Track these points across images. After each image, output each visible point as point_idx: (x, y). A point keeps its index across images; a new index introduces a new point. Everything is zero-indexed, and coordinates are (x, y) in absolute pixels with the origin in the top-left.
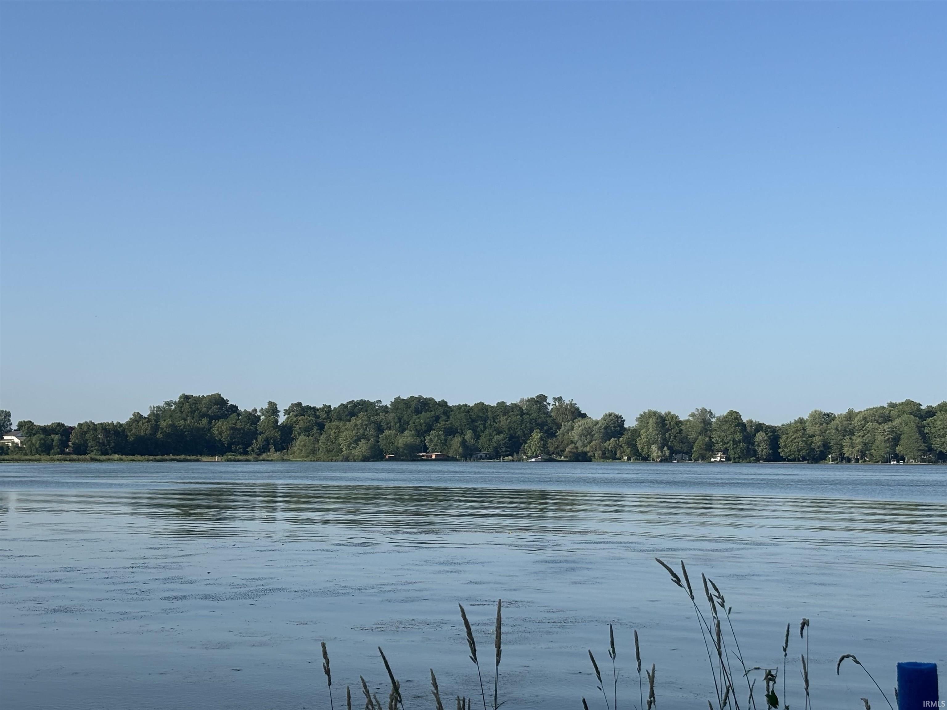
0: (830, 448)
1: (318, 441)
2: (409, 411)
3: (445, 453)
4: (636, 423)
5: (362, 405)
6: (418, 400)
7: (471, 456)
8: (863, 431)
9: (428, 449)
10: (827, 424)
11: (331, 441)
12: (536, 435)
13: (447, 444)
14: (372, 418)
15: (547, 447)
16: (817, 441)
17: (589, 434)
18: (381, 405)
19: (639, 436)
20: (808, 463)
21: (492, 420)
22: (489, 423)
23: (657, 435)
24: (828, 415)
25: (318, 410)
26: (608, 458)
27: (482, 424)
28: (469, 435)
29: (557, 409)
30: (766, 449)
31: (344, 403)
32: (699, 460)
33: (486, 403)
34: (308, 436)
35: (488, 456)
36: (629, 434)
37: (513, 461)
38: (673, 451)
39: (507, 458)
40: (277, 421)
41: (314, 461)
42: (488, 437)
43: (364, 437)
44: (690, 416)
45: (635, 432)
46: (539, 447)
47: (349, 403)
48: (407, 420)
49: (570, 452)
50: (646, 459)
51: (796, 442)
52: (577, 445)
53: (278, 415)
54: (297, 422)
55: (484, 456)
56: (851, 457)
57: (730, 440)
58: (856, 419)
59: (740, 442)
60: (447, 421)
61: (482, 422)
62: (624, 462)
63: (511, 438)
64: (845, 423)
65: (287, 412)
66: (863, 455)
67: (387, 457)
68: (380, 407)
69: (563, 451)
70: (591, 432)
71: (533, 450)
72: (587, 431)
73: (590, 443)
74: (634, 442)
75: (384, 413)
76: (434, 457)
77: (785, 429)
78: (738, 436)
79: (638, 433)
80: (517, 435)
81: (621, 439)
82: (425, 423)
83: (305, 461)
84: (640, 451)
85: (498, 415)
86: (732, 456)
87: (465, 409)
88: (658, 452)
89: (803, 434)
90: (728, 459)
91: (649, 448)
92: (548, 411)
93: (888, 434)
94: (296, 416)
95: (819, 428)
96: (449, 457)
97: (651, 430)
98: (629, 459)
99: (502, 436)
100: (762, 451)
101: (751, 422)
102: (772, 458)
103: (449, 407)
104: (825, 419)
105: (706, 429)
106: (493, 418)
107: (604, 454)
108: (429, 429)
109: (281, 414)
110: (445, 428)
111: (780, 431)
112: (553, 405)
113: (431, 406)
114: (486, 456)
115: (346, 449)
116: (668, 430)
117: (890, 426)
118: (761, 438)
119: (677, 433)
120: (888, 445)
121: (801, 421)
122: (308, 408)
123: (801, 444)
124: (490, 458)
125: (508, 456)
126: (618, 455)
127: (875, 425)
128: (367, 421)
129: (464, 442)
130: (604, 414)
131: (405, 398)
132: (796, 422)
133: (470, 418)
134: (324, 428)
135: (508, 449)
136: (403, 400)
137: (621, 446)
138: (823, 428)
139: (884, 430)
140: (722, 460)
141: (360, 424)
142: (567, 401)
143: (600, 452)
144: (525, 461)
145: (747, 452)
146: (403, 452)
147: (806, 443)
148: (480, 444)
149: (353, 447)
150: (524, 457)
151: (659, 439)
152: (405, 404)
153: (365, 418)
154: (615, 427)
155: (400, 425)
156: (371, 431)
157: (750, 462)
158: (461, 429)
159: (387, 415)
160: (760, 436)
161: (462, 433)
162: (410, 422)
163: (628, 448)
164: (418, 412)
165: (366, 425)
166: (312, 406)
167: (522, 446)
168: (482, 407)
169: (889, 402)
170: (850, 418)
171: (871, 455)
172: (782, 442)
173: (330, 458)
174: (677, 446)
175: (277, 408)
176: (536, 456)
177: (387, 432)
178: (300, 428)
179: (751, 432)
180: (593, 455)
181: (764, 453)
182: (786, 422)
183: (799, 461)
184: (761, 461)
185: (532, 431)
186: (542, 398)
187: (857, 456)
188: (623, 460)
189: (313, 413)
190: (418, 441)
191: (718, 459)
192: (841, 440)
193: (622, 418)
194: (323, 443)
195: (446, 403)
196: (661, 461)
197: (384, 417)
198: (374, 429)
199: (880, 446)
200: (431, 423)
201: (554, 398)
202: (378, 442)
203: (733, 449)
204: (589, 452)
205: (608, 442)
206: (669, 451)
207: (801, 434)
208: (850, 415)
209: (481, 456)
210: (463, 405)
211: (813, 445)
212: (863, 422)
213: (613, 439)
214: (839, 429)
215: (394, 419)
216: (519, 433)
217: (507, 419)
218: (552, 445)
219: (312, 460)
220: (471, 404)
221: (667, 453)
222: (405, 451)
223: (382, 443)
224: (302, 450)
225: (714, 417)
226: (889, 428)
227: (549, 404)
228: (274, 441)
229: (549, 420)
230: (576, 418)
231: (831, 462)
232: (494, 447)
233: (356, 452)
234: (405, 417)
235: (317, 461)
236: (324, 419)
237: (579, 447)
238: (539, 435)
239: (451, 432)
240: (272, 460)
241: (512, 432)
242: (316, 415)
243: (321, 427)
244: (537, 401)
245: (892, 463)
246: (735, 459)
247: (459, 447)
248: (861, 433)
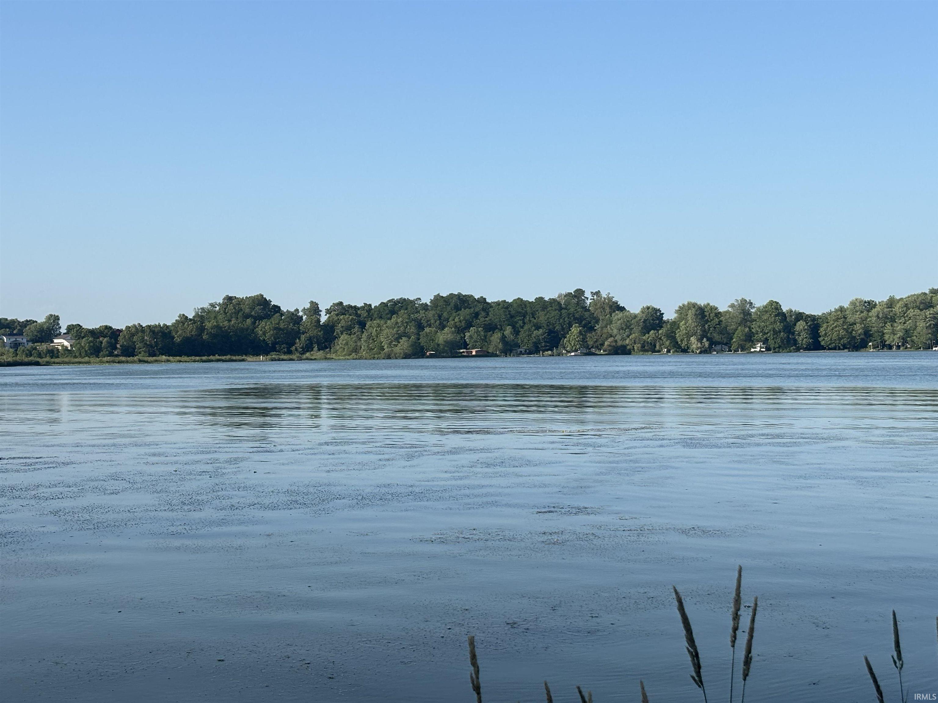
0: (871, 335)
1: (360, 339)
2: (449, 308)
3: (485, 349)
4: (676, 315)
5: (402, 303)
6: (457, 297)
7: (511, 351)
8: (904, 317)
9: (468, 345)
10: (869, 311)
11: (373, 339)
12: (575, 330)
13: (487, 340)
14: (412, 315)
15: (587, 341)
16: (858, 328)
17: (628, 327)
18: (421, 303)
19: (678, 328)
20: (849, 351)
21: (531, 316)
22: (528, 318)
23: (696, 326)
24: (869, 302)
25: (359, 309)
26: (647, 351)
27: (520, 320)
28: (508, 331)
29: (595, 303)
30: (806, 338)
31: (385, 302)
32: (738, 351)
33: (524, 299)
34: (350, 335)
35: (528, 351)
36: (669, 326)
37: (553, 356)
38: (713, 343)
39: (547, 353)
40: (319, 321)
41: (356, 359)
42: (527, 333)
43: (405, 334)
44: (729, 306)
45: (674, 324)
46: (578, 341)
47: (389, 301)
48: (447, 317)
49: (610, 346)
50: (685, 351)
51: (836, 331)
52: (616, 338)
53: (320, 315)
54: (339, 321)
55: (523, 352)
56: (892, 344)
57: (770, 331)
58: (898, 305)
59: (780, 332)
60: (487, 317)
61: (520, 318)
62: (664, 354)
63: (550, 332)
64: (886, 310)
65: (328, 311)
66: (905, 342)
67: (428, 354)
68: (419, 305)
69: (603, 344)
70: (630, 326)
71: (573, 345)
72: (626, 325)
73: (628, 336)
74: (673, 334)
75: (424, 311)
76: (474, 353)
77: (825, 318)
78: (779, 326)
79: (677, 326)
80: (556, 329)
81: (660, 332)
82: (464, 319)
83: (348, 359)
84: (679, 343)
85: (537, 311)
86: (772, 346)
87: (504, 305)
88: (697, 344)
89: (844, 322)
90: (768, 349)
91: (689, 340)
92: (586, 305)
93: (929, 320)
94: (337, 315)
95: (860, 316)
96: (488, 352)
97: (690, 321)
98: (669, 351)
99: (541, 331)
100: (803, 340)
101: (791, 311)
102: (812, 347)
103: (488, 303)
104: (866, 307)
105: (746, 319)
106: (532, 314)
107: (643, 346)
108: (469, 325)
109: (323, 313)
110: (484, 324)
111: (821, 320)
112: (591, 299)
113: (470, 303)
114: (526, 351)
115: (388, 347)
116: (707, 321)
117: (931, 312)
118: (801, 327)
119: (717, 325)
120: (930, 331)
121: (842, 309)
122: (350, 307)
123: (842, 333)
124: (530, 353)
125: (547, 350)
126: (658, 348)
127: (917, 311)
128: (407, 319)
129: (503, 338)
130: (642, 307)
131: (444, 295)
132: (836, 311)
133: (509, 314)
134: (365, 326)
135: (548, 344)
136: (442, 297)
137: (660, 339)
138: (863, 316)
139: (926, 317)
140: (762, 350)
141: (401, 322)
142: (604, 295)
143: (639, 345)
144: (564, 355)
145: (787, 342)
146: (443, 349)
147: (847, 332)
148: (520, 339)
149: (394, 345)
150: (564, 351)
151: (699, 331)
152: (445, 301)
153: (406, 316)
154: (653, 320)
155: (440, 322)
156: (412, 329)
157: (791, 352)
158: (501, 325)
159: (426, 313)
160: (800, 325)
161: (501, 329)
162: (450, 320)
163: (667, 340)
164: (457, 308)
165: (406, 322)
166: (353, 305)
167: (562, 341)
168: (520, 302)
169: (931, 288)
170: (891, 305)
171: (912, 341)
172: (822, 331)
173: (372, 356)
174: (717, 337)
175: (318, 308)
176: (576, 351)
177: (427, 330)
178: (342, 327)
179: (791, 321)
180: (632, 348)
181: (804, 342)
182: (826, 310)
183: (840, 349)
184: (801, 351)
185: (570, 326)
186: (580, 293)
187: (898, 343)
188: (662, 352)
189: (354, 312)
190: (458, 338)
191: (758, 349)
192: (882, 327)
193: (661, 311)
194: (365, 341)
195: (485, 299)
196: (700, 353)
197: (423, 315)
198: (415, 326)
199: (921, 333)
200: (471, 320)
201: (592, 293)
202: (419, 340)
203: (773, 339)
204: (628, 345)
205: (647, 335)
206: (708, 342)
207: (841, 322)
208: (891, 303)
209: (521, 351)
210: (502, 301)
211: (854, 332)
212: (905, 309)
213: (652, 332)
214: (880, 316)
215: (434, 316)
216: (558, 328)
217: (545, 315)
218: (591, 339)
219: (355, 358)
220: (510, 300)
221: (707, 344)
222: (446, 348)
223: (423, 341)
224: (344, 349)
225: (754, 307)
226: (930, 314)
227: (587, 298)
228: (317, 339)
229: (587, 314)
230: (614, 311)
231: (872, 350)
232: (533, 343)
233: (397, 350)
234: (445, 315)
235: (359, 359)
236: (365, 318)
237: (618, 341)
238: (578, 329)
239: (490, 328)
240: (315, 359)
241: (551, 326)
242: (357, 313)
243: (362, 325)
244: (575, 296)
245: (934, 349)
246: (774, 349)
247: (499, 343)
248: (903, 320)
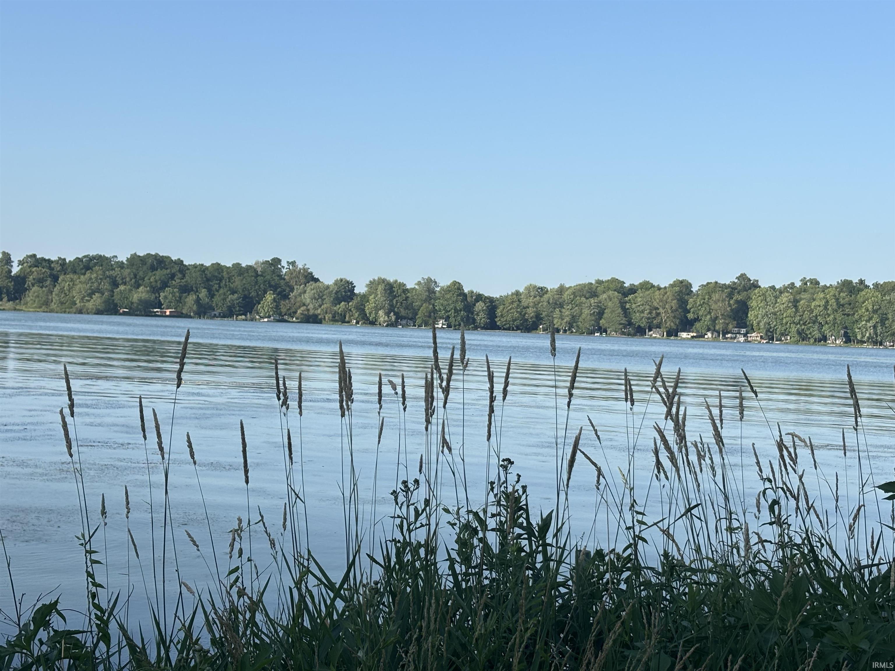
0: (541, 319)
1: (51, 292)
2: (145, 268)
3: (179, 309)
4: (366, 289)
5: (98, 260)
6: (154, 257)
7: (205, 313)
8: (572, 304)
9: (162, 305)
10: (541, 297)
11: (65, 294)
12: (269, 297)
13: (182, 301)
14: (107, 272)
15: (280, 309)
16: (531, 312)
17: (320, 297)
18: (117, 260)
19: (368, 301)
20: (522, 332)
21: (228, 280)
22: (224, 283)
23: (385, 301)
24: (542, 289)
25: (52, 262)
26: (337, 321)
27: (217, 284)
28: (203, 293)
29: (291, 272)
30: (484, 318)
31: (80, 257)
32: (422, 326)
33: (222, 264)
34: (42, 287)
35: (222, 314)
36: (359, 299)
37: (246, 320)
38: (399, 317)
39: (240, 317)
40: (10, 272)
41: (47, 312)
42: (222, 297)
43: (98, 290)
44: (415, 284)
45: (364, 298)
46: (272, 308)
47: (85, 257)
48: (142, 276)
49: (302, 314)
50: (373, 323)
51: (511, 313)
52: (309, 307)
53: (12, 266)
54: (32, 272)
55: (217, 315)
56: (560, 327)
57: (452, 309)
58: (566, 293)
59: (461, 311)
60: (183, 279)
61: (217, 282)
62: (353, 325)
63: (245, 297)
64: (555, 296)
65: (21, 263)
66: (571, 327)
67: (121, 311)
68: (115, 262)
69: (295, 312)
70: (322, 296)
71: (266, 311)
72: (319, 295)
73: (320, 306)
74: (363, 307)
75: (119, 269)
76: (168, 313)
77: (502, 300)
78: (460, 305)
79: (366, 299)
80: (251, 295)
81: (350, 304)
82: (160, 279)
83: (38, 311)
84: (368, 315)
85: (234, 276)
86: (453, 324)
87: (201, 269)
88: (384, 318)
89: (518, 305)
90: (449, 326)
91: (376, 313)
92: (282, 274)
93: (593, 308)
94: (30, 267)
95: (533, 301)
96: (182, 313)
97: (379, 296)
98: (357, 323)
99: (236, 296)
100: (481, 320)
101: (472, 292)
102: (489, 327)
103: (186, 266)
104: (539, 292)
105: (430, 297)
106: (229, 278)
107: (334, 317)
108: (165, 285)
109: (15, 264)
110: (180, 285)
111: (497, 302)
112: (287, 268)
113: (167, 263)
114: (220, 314)
115: (80, 302)
116: (395, 297)
117: (596, 301)
118: (480, 308)
119: (404, 300)
120: (593, 318)
121: (517, 293)
122: (43, 259)
123: (516, 315)
124: (223, 316)
125: (241, 315)
126: (347, 319)
127: (583, 299)
128: (102, 275)
129: (198, 300)
130: (336, 279)
131: (142, 255)
132: (513, 294)
133: (206, 277)
134: (58, 280)
135: (242, 309)
136: (139, 256)
137: (350, 310)
138: (536, 301)
139: (591, 305)
140: (444, 326)
141: (96, 278)
142: (300, 266)
143: (330, 315)
144: (257, 321)
145: (466, 320)
146: (137, 307)
147: (521, 314)
148: (214, 302)
149: (87, 300)
150: (257, 317)
151: (387, 305)
152: (141, 260)
153: (100, 272)
154: (345, 292)
155: (136, 281)
156: (106, 285)
157: (469, 330)
158: (196, 288)
159: (122, 270)
160: (480, 306)
161: (197, 291)
162: (146, 279)
163: (356, 312)
164: (153, 268)
165: (101, 279)
166: (47, 258)
167: (256, 306)
168: (218, 267)
169: (597, 279)
170: (561, 292)
171: (578, 326)
172: (498, 312)
173: (63, 310)
174: (403, 312)
175: (10, 258)
176: (269, 317)
177: (122, 288)
178: (34, 279)
179: (472, 301)
180: (323, 317)
181: (482, 321)
182: (504, 294)
183: (513, 330)
184: (479, 329)
185: (265, 292)
186: (277, 261)
187: (565, 328)
188: (351, 323)
189: (48, 265)
190: (153, 297)
191: (440, 326)
192: (552, 312)
193: (353, 284)
194: (56, 295)
195: (182, 261)
196: (387, 326)
197: (119, 273)
198: (110, 283)
199: (586, 320)
200: (166, 280)
201: (288, 262)
202: (113, 296)
203: (454, 317)
204: (319, 314)
205: (338, 306)
206: (395, 317)
207: (516, 305)
208: (562, 290)
209: (215, 315)
210: (200, 264)
211: (527, 315)
212: (572, 297)
213: (343, 303)
214: (551, 302)
215: (129, 274)
216: (253, 294)
217: (242, 280)
218: (284, 306)
219: (45, 310)
220: (208, 264)
221: (393, 318)
222: (140, 307)
223: (117, 298)
224: (35, 301)
225: (438, 286)
226: (595, 303)
227: (283, 267)
228: (7, 290)
229: (282, 282)
230: (308, 282)
231: (542, 332)
232: (227, 307)
233: (90, 305)
234: (141, 274)
235: (50, 312)
236: (58, 271)
237: (311, 310)
238: (273, 296)
239: (186, 290)
240: (4, 310)
241: (246, 292)
242: (50, 267)
243: (55, 279)
244: (272, 264)
245: (596, 334)
246: (455, 326)
247: (194, 305)
248: (570, 307)
